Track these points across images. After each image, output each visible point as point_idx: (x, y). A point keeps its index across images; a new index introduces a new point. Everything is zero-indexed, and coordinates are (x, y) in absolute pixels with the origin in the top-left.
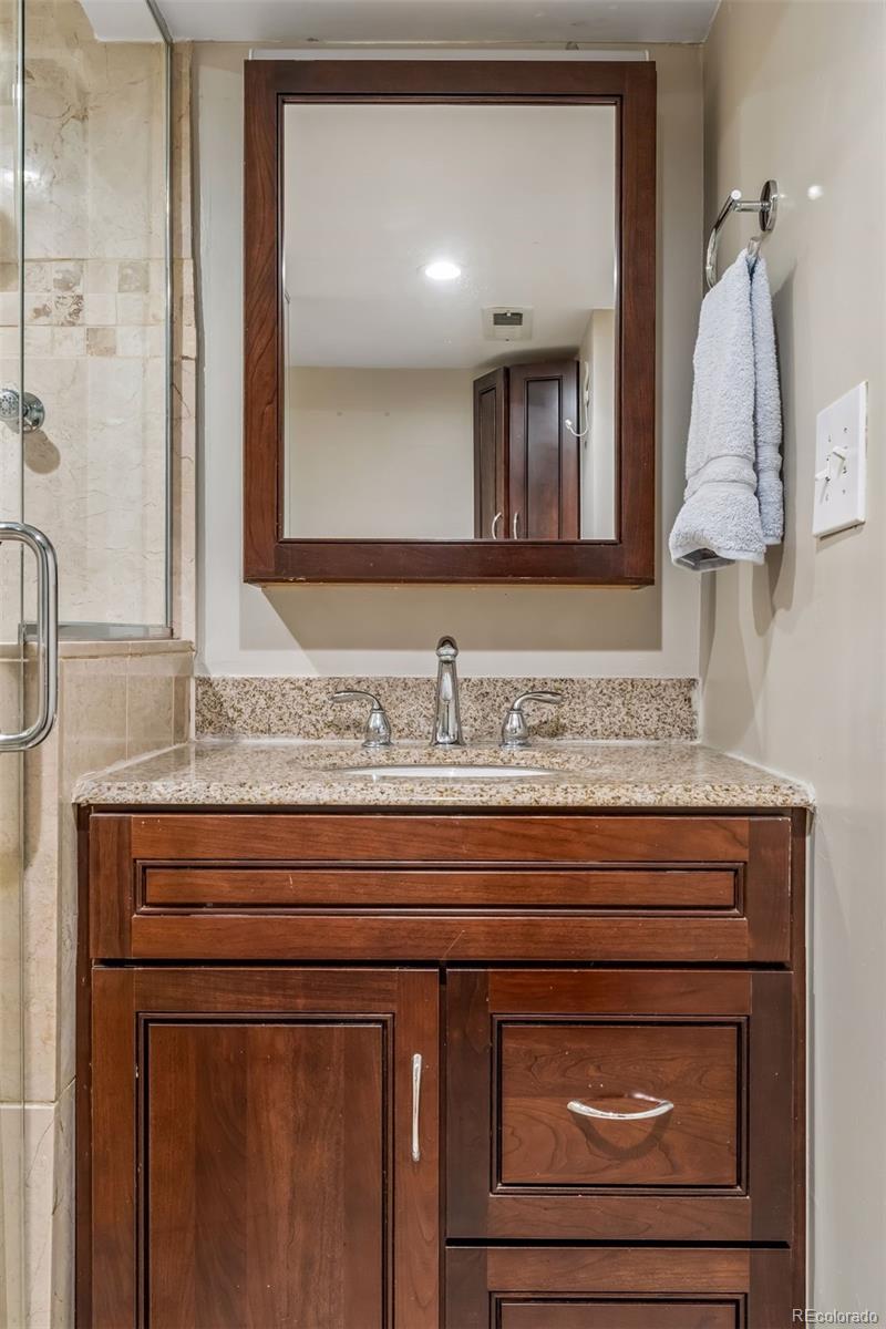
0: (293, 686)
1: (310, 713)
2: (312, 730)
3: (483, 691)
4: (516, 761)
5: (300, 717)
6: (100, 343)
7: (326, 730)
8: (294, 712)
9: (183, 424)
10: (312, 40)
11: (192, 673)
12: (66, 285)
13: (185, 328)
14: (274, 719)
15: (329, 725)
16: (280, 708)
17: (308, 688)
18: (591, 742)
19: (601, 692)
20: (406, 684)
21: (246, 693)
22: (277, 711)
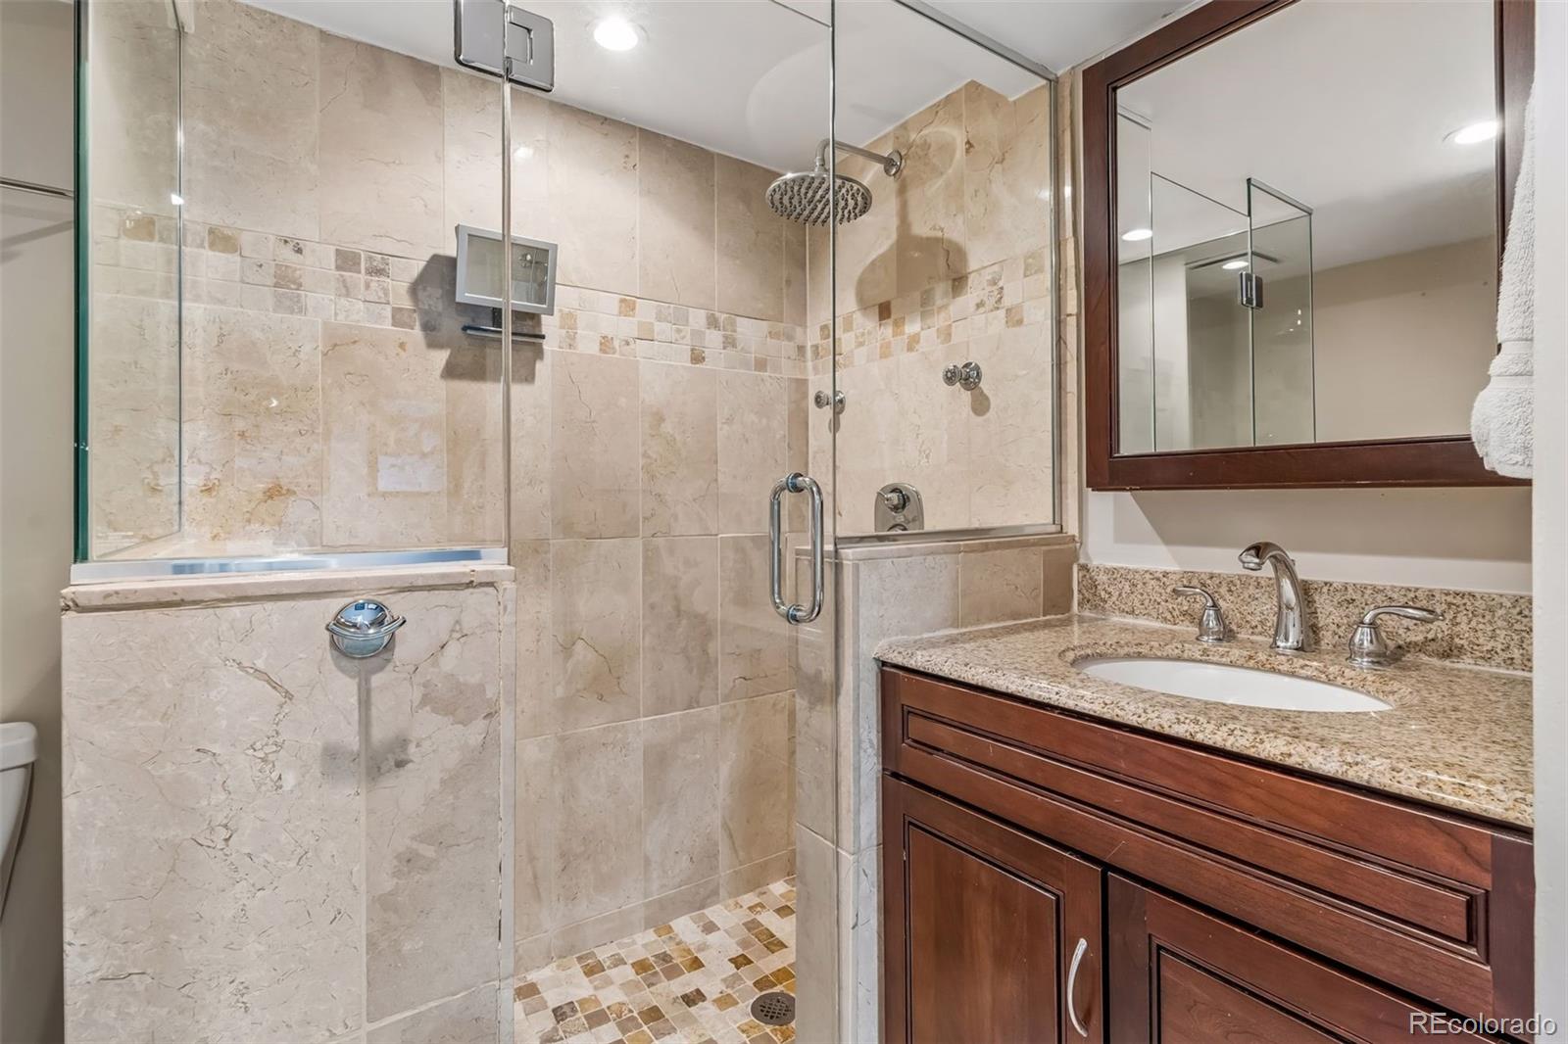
0: (1151, 577)
1: (1167, 601)
2: (1169, 617)
3: (1348, 597)
4: (1343, 681)
5: (1159, 604)
6: (1014, 318)
7: (1182, 618)
8: (1153, 599)
9: (1068, 368)
10: (1165, 16)
11: (1078, 560)
12: (994, 282)
13: (1069, 292)
14: (1137, 604)
15: (1184, 614)
16: (1142, 594)
17: (1165, 579)
18: (1502, 671)
19: (1520, 613)
20: (1259, 583)
21: (1115, 579)
22: (1139, 596)
